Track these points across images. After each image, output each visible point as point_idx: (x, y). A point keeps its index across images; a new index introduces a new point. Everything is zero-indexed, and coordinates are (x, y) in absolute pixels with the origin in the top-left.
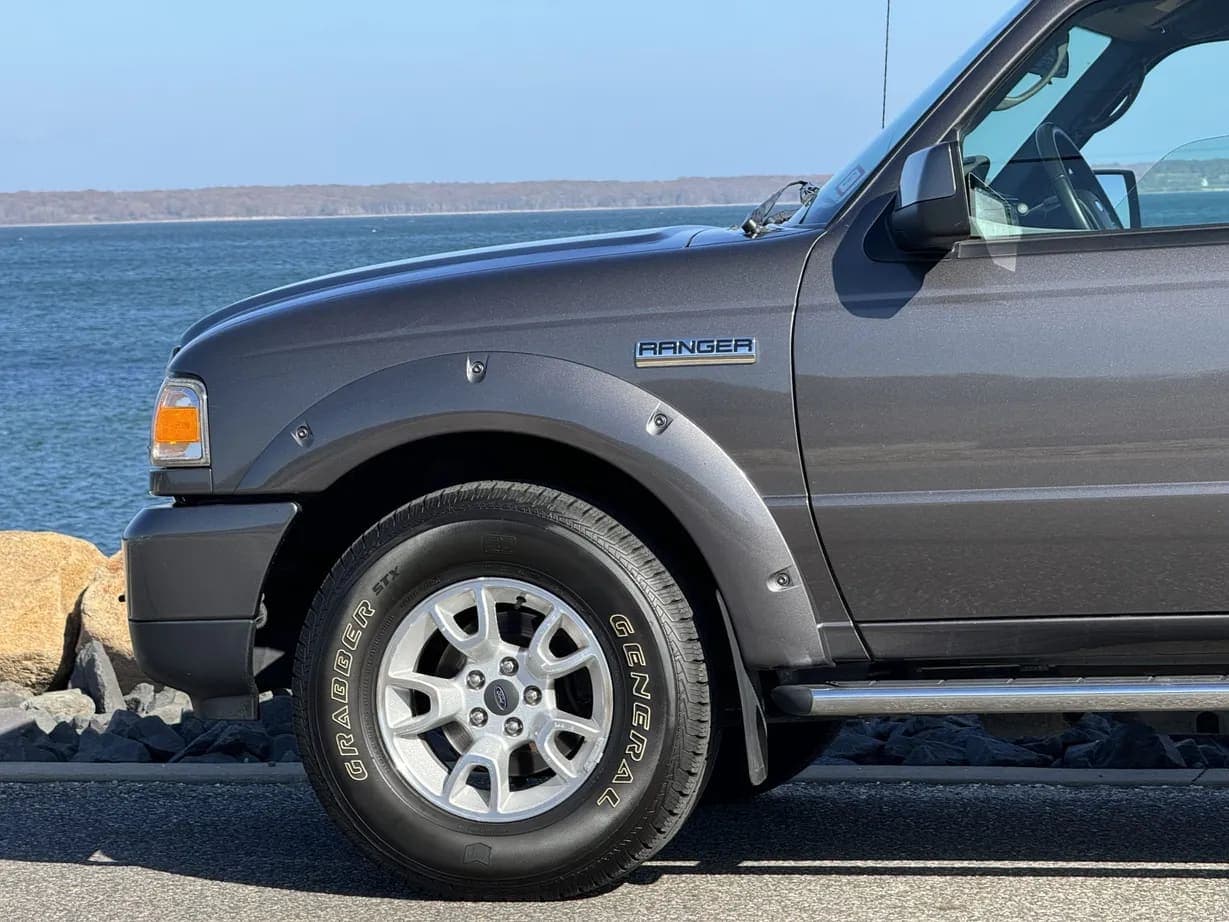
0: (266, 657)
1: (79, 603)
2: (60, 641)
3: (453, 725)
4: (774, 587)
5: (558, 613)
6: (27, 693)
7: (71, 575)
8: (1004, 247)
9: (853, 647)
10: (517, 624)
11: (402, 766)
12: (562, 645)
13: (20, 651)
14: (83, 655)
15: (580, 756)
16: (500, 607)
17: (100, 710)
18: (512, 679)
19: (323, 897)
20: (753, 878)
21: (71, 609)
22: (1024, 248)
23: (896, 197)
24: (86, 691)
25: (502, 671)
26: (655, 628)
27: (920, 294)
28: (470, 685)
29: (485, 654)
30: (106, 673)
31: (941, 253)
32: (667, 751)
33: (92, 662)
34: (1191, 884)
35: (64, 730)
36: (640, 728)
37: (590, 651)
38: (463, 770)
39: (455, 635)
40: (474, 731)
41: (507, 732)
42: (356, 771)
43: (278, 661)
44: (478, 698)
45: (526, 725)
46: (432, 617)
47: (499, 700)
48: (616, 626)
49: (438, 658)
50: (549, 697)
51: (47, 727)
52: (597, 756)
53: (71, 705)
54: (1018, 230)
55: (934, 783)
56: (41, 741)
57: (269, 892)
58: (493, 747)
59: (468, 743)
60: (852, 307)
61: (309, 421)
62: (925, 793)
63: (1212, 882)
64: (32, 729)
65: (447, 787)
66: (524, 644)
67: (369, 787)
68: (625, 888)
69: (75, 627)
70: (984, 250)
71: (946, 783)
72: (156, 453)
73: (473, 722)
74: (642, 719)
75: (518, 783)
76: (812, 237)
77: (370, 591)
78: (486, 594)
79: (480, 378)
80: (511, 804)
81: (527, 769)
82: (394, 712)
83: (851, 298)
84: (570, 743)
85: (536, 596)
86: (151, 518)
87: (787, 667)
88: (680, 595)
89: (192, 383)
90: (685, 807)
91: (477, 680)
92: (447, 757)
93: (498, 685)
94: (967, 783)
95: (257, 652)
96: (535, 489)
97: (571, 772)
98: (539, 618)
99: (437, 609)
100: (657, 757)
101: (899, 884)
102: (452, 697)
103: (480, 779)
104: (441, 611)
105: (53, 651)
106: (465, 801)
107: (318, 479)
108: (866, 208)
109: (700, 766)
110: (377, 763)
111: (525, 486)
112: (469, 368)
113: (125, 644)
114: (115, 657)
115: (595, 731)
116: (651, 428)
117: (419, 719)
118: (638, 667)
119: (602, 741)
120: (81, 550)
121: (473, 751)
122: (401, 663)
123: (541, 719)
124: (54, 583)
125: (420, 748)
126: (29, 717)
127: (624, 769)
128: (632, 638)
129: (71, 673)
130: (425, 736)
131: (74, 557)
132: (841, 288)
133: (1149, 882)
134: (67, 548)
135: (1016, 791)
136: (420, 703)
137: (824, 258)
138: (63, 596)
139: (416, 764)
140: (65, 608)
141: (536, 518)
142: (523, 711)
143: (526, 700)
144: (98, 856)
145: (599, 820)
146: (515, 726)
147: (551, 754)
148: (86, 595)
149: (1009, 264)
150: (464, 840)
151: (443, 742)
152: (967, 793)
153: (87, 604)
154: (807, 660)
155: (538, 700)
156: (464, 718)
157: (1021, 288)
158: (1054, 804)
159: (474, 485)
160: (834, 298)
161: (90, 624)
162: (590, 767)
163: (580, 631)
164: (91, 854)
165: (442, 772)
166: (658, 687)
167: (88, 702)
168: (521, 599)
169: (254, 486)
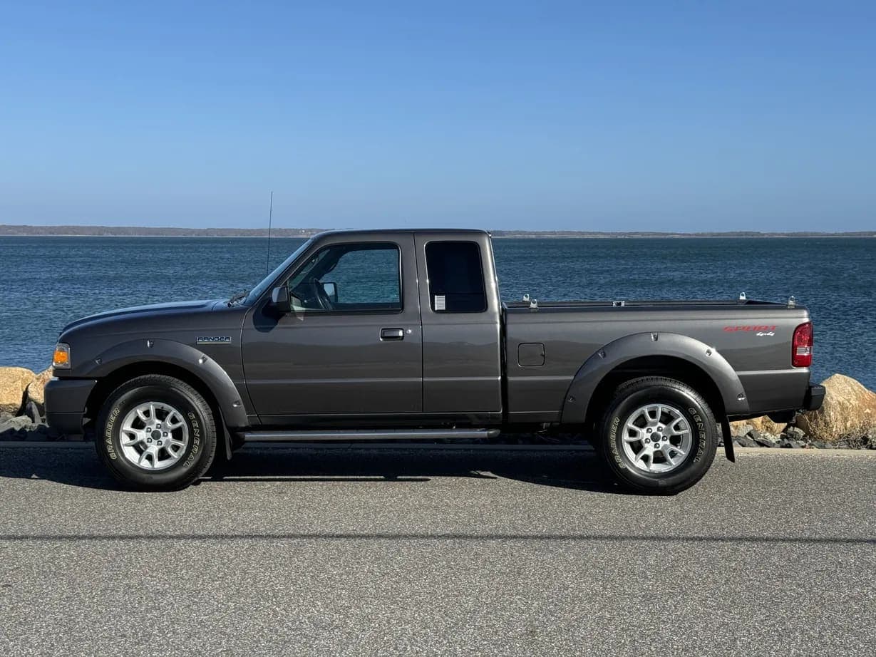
0: (86, 420)
1: (27, 389)
2: (21, 400)
3: (142, 442)
4: (235, 406)
5: (173, 412)
6: (10, 416)
7: (24, 380)
8: (300, 313)
9: (257, 421)
10: (161, 415)
11: (127, 456)
12: (174, 420)
13: (8, 403)
14: (28, 406)
15: (178, 451)
16: (156, 410)
17: (33, 422)
18: (159, 430)
19: (102, 491)
20: (227, 483)
21: (24, 390)
22: (305, 314)
23: (271, 299)
24: (29, 416)
25: (157, 427)
26: (201, 417)
27: (277, 326)
28: (147, 431)
29: (152, 423)
30: (35, 411)
31: (283, 315)
32: (204, 450)
33: (31, 408)
34: (347, 483)
35: (23, 430)
36: (196, 444)
37: (182, 422)
38: (144, 455)
39: (143, 418)
40: (148, 444)
41: (158, 445)
42: (113, 456)
43: (90, 422)
44: (149, 435)
45: (163, 443)
46: (136, 413)
47: (156, 435)
48: (190, 416)
49: (138, 424)
50: (170, 436)
51: (17, 429)
52: (184, 452)
53: (24, 420)
54: (304, 309)
55: (278, 448)
56: (16, 434)
57: (86, 489)
58: (153, 449)
59: (146, 447)
60: (259, 329)
61: (100, 357)
62: (276, 451)
63: (352, 483)
64: (12, 430)
65: (140, 461)
66: (163, 419)
67: (117, 460)
68: (191, 487)
69: (26, 394)
70: (295, 314)
71: (282, 448)
72: (54, 364)
73: (148, 442)
74: (197, 442)
75: (160, 459)
76: (248, 309)
77: (118, 406)
78: (152, 407)
79: (151, 346)
80: (158, 465)
81: (163, 455)
82: (125, 439)
83: (258, 327)
84: (176, 448)
85: (167, 407)
86: (52, 383)
87: (238, 427)
88: (208, 407)
89: (65, 345)
90: (208, 465)
91: (149, 441)
92: (140, 452)
93: (155, 432)
94: (287, 448)
95: (84, 419)
96: (167, 377)
97: (176, 456)
98: (167, 413)
99: (138, 411)
100: (201, 452)
101: (268, 484)
102: (142, 435)
103: (150, 458)
104: (139, 411)
105: (19, 402)
106: (145, 464)
107: (104, 373)
108: (263, 302)
109: (213, 455)
110: (119, 455)
111: (164, 376)
112: (148, 343)
113: (41, 400)
114: (37, 405)
115: (183, 445)
116: (201, 361)
117: (132, 441)
118: (196, 427)
119: (185, 448)
120: (27, 373)
121: (148, 450)
122: (127, 426)
123: (168, 441)
124: (19, 383)
125: (132, 449)
126: (12, 426)
127: (191, 456)
128: (194, 419)
129: (24, 410)
130: (133, 446)
131: (26, 375)
132: (255, 324)
133: (336, 483)
134: (23, 372)
135: (301, 451)
136: (132, 436)
137: (250, 316)
138: (22, 387)
139: (131, 455)
140: (22, 390)
141: (167, 387)
142: (163, 439)
143: (164, 436)
144: (34, 476)
145: (184, 470)
146: (159, 443)
147: (170, 451)
148: (30, 386)
149: (302, 319)
150: (145, 475)
151: (139, 448)
152: (287, 452)
153: (30, 389)
154: (244, 425)
155: (167, 435)
156: (146, 441)
157: (304, 325)
158: (311, 455)
159: (149, 375)
160: (253, 326)
161: (30, 395)
162: (181, 455)
163: (180, 417)
164: (31, 475)
165: (139, 456)
166: (202, 433)
167: (29, 419)
168: (162, 408)
169: (84, 374)
